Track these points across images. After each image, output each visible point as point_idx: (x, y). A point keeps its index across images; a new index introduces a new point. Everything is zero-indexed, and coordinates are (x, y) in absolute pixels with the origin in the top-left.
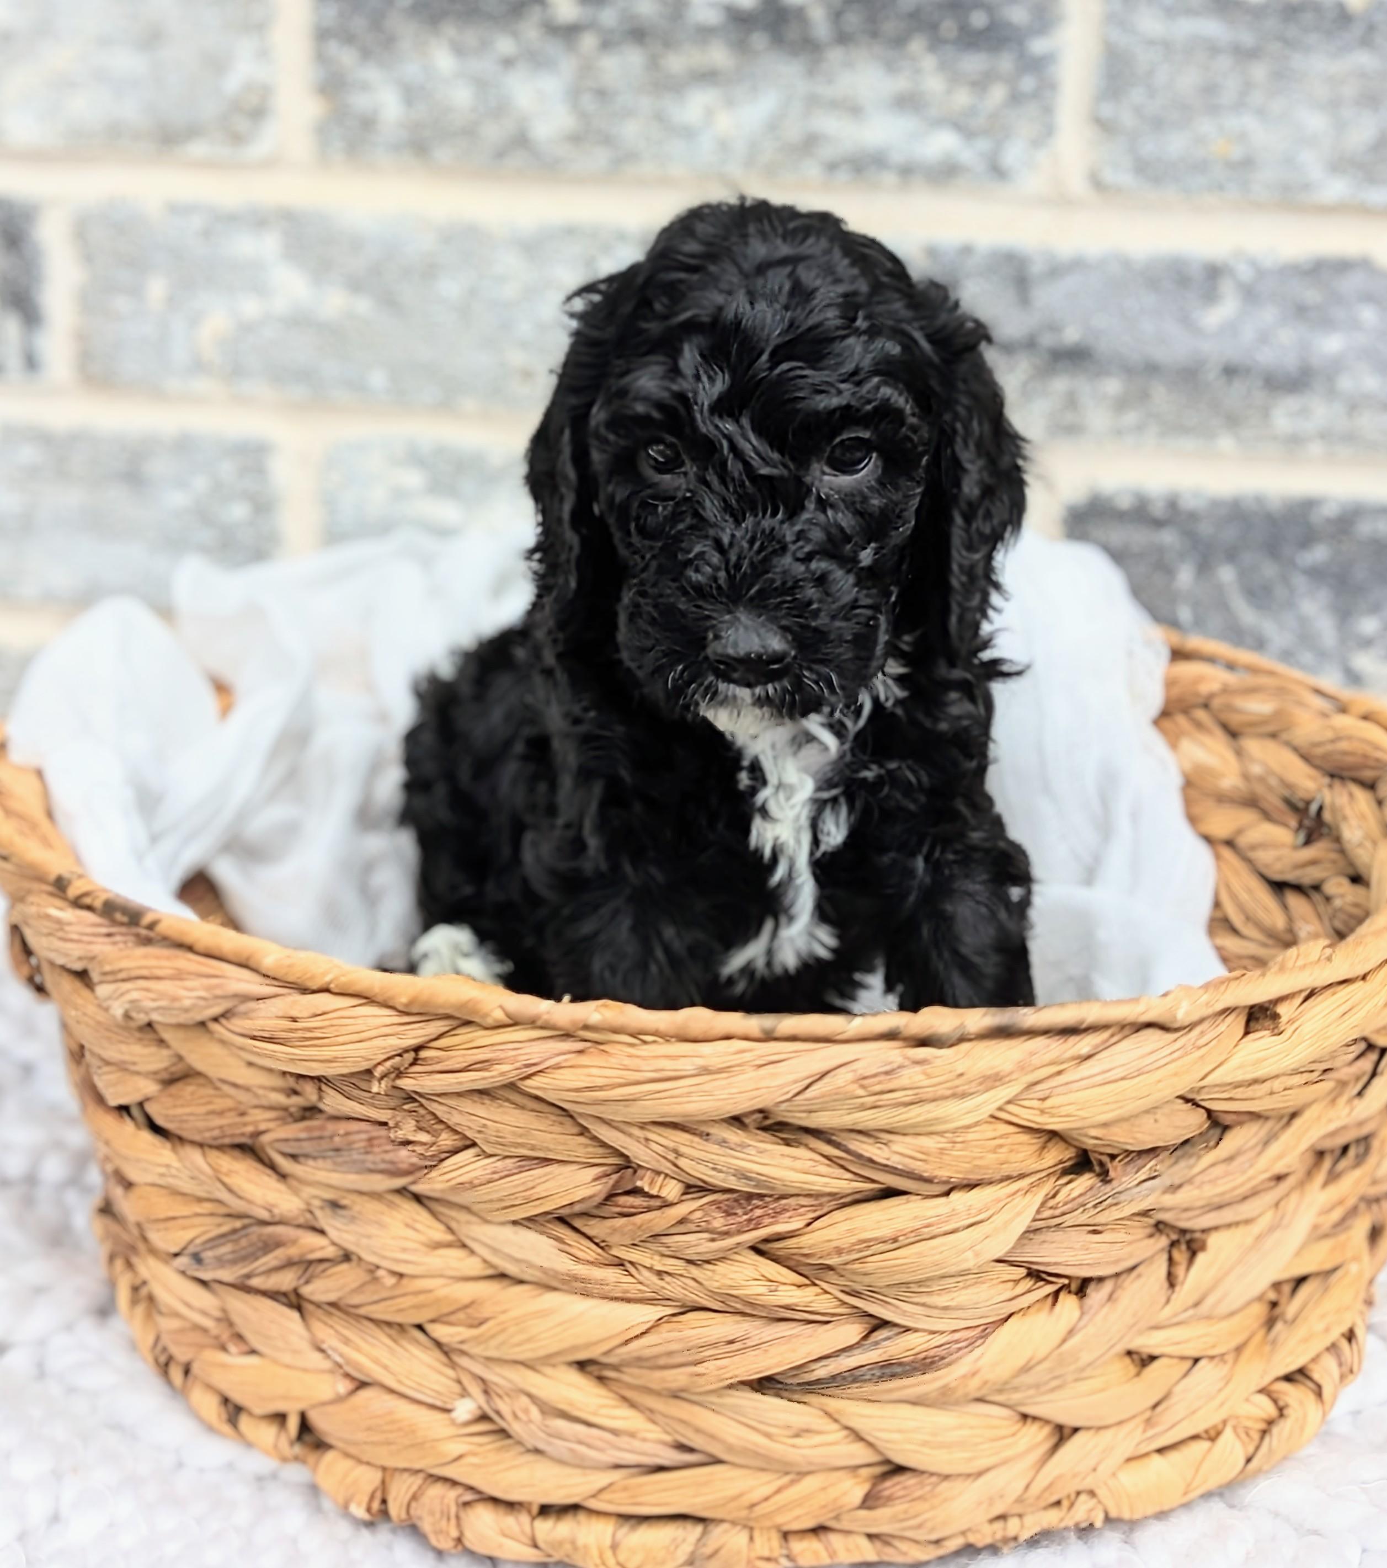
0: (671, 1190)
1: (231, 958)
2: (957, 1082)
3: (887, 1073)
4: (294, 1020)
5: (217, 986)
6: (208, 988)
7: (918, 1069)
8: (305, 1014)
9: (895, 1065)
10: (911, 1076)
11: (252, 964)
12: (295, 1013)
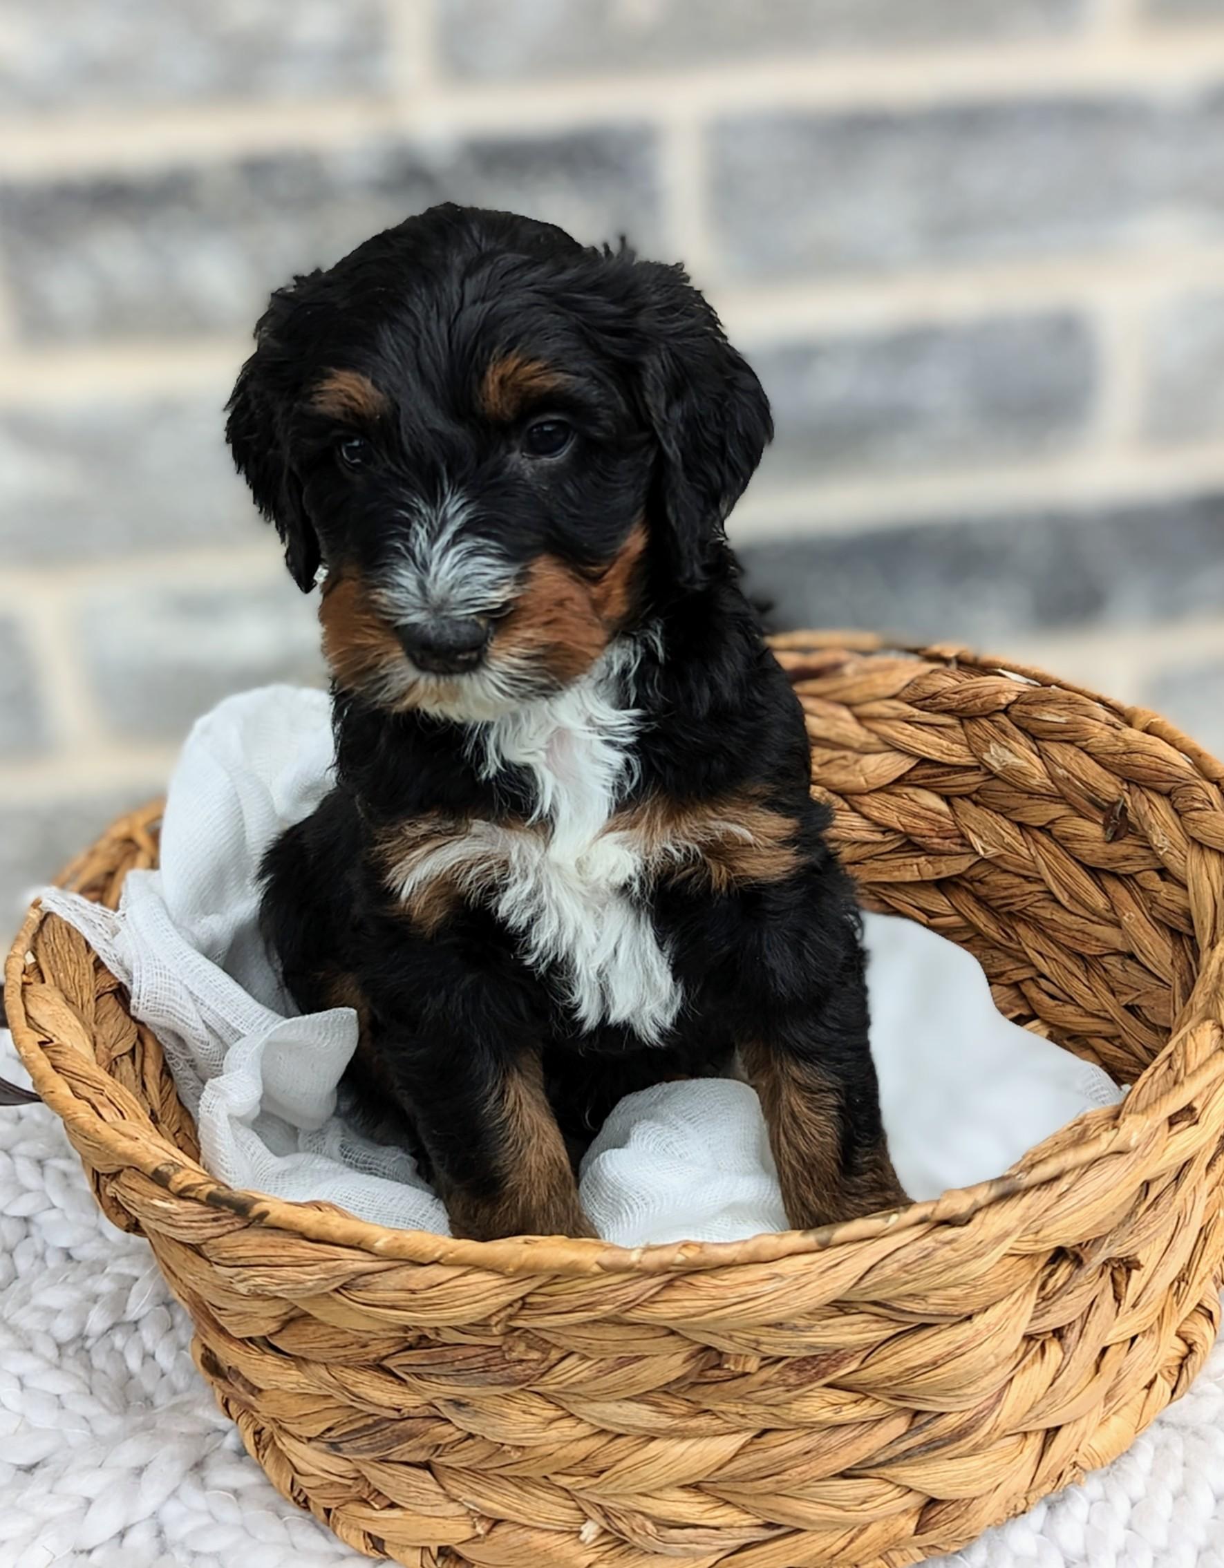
0: (753, 1365)
1: (342, 1242)
2: (978, 1248)
3: (924, 1257)
4: (413, 1292)
5: (334, 1268)
6: (326, 1271)
7: (948, 1247)
8: (422, 1286)
9: (930, 1249)
10: (945, 1253)
11: (362, 1246)
12: (413, 1287)
